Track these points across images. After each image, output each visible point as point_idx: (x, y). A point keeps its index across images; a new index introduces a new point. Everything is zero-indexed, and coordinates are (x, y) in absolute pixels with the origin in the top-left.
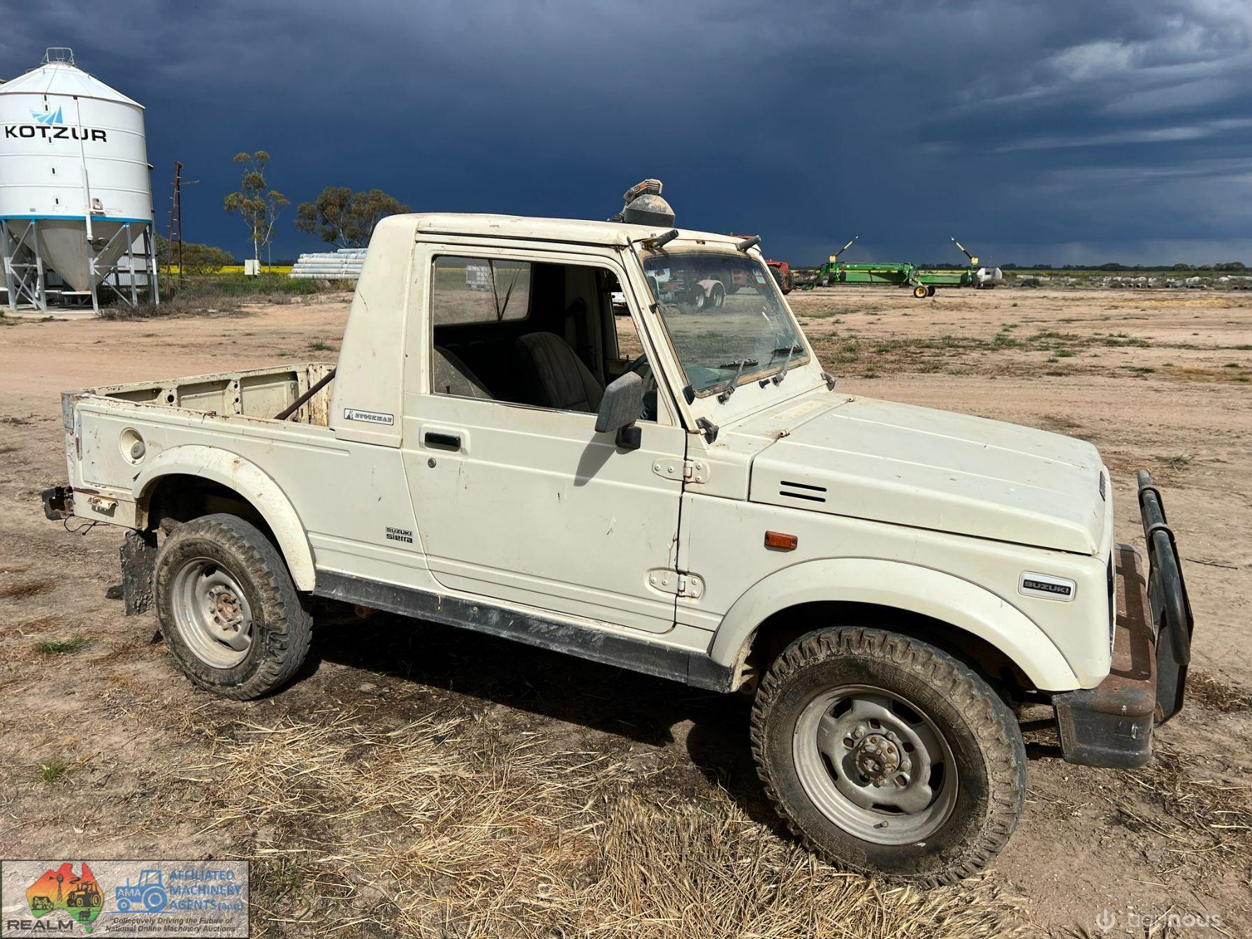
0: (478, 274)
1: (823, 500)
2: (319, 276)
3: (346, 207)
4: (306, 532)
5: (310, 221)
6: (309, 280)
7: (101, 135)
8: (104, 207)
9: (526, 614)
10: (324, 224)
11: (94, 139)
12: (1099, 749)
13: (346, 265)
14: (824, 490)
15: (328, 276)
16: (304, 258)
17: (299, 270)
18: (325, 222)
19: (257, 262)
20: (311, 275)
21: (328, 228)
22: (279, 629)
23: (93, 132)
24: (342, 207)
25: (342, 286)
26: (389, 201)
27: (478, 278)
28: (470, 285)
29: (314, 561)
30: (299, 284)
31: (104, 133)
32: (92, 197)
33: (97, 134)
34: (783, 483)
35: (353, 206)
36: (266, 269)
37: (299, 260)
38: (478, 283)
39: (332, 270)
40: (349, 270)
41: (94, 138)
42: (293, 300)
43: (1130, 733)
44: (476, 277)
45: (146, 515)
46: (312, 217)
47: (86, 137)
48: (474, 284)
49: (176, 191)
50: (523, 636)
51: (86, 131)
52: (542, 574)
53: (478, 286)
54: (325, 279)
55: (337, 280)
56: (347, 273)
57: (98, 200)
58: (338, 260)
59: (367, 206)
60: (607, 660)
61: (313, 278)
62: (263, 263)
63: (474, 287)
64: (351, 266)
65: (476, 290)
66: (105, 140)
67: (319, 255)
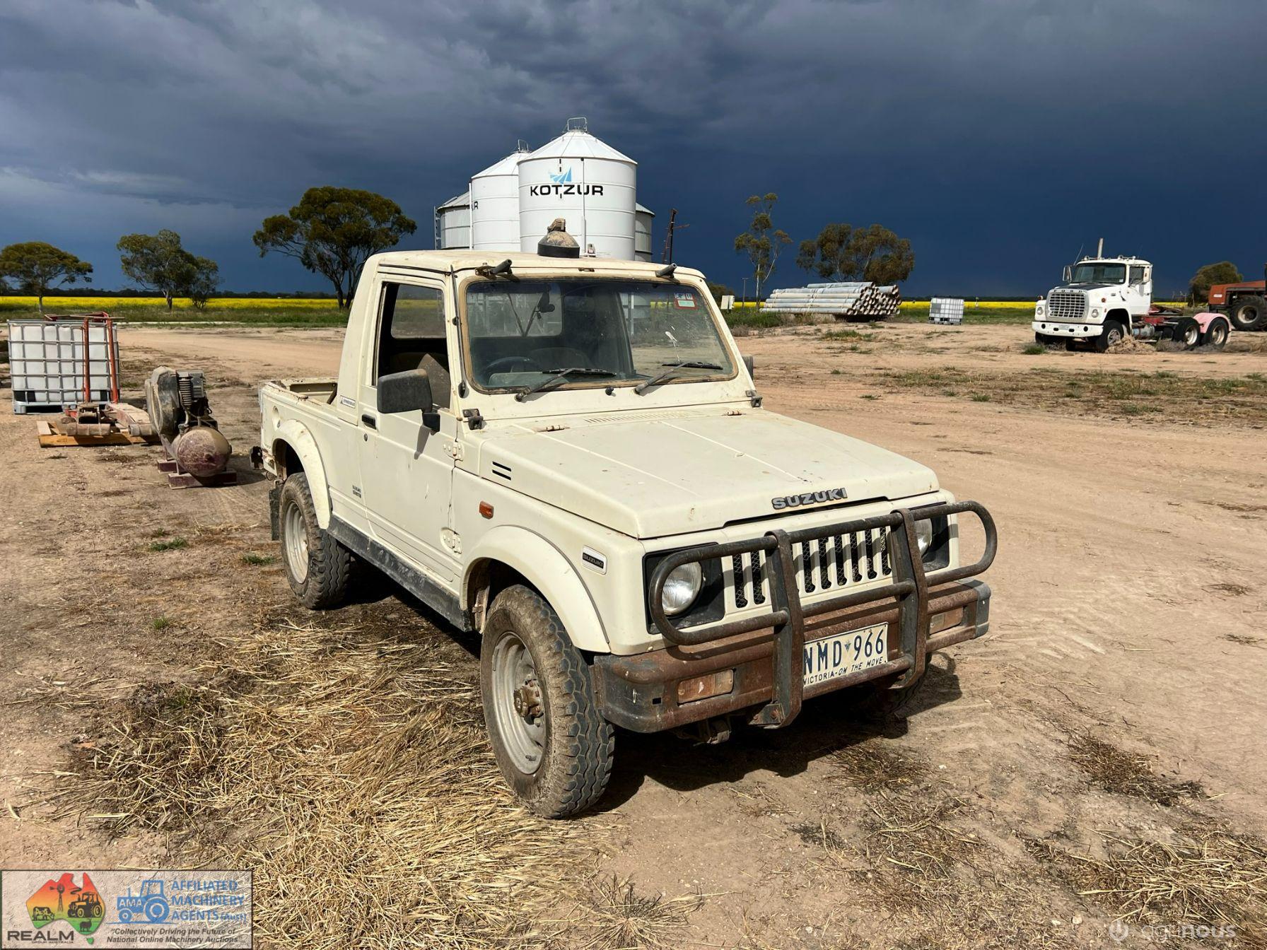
0: (943, 307)
1: (509, 478)
2: (785, 310)
3: (846, 242)
4: (328, 487)
5: (809, 258)
6: (775, 313)
7: (599, 189)
8: (596, 251)
9: (398, 558)
10: (823, 260)
11: (593, 194)
12: (617, 709)
13: (812, 300)
14: (509, 470)
15: (793, 310)
16: (777, 293)
17: (769, 305)
18: (824, 259)
19: (732, 297)
20: (777, 310)
21: (826, 264)
22: (316, 556)
23: (594, 187)
24: (841, 243)
25: (804, 320)
26: (888, 236)
27: (942, 311)
28: (933, 319)
29: (331, 509)
30: (764, 318)
31: (601, 187)
32: (588, 243)
33: (596, 189)
34: (495, 463)
35: (853, 242)
36: (740, 304)
37: (772, 295)
38: (942, 316)
39: (799, 305)
40: (814, 304)
41: (594, 192)
42: (751, 332)
43: (632, 698)
44: (940, 309)
45: (285, 469)
46: (812, 253)
47: (587, 193)
48: (937, 317)
49: (669, 235)
50: (395, 575)
51: (588, 187)
52: (404, 527)
53: (942, 319)
54: (790, 313)
55: (801, 314)
56: (812, 307)
57: (591, 246)
58: (806, 295)
59: (865, 241)
60: (423, 598)
61: (779, 313)
62: (736, 300)
63: (938, 320)
64: (817, 300)
65: (938, 323)
66: (602, 194)
67: (789, 290)
